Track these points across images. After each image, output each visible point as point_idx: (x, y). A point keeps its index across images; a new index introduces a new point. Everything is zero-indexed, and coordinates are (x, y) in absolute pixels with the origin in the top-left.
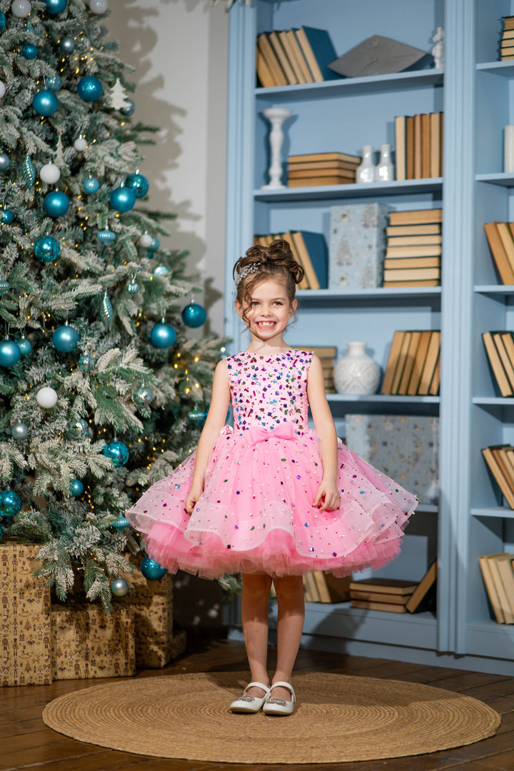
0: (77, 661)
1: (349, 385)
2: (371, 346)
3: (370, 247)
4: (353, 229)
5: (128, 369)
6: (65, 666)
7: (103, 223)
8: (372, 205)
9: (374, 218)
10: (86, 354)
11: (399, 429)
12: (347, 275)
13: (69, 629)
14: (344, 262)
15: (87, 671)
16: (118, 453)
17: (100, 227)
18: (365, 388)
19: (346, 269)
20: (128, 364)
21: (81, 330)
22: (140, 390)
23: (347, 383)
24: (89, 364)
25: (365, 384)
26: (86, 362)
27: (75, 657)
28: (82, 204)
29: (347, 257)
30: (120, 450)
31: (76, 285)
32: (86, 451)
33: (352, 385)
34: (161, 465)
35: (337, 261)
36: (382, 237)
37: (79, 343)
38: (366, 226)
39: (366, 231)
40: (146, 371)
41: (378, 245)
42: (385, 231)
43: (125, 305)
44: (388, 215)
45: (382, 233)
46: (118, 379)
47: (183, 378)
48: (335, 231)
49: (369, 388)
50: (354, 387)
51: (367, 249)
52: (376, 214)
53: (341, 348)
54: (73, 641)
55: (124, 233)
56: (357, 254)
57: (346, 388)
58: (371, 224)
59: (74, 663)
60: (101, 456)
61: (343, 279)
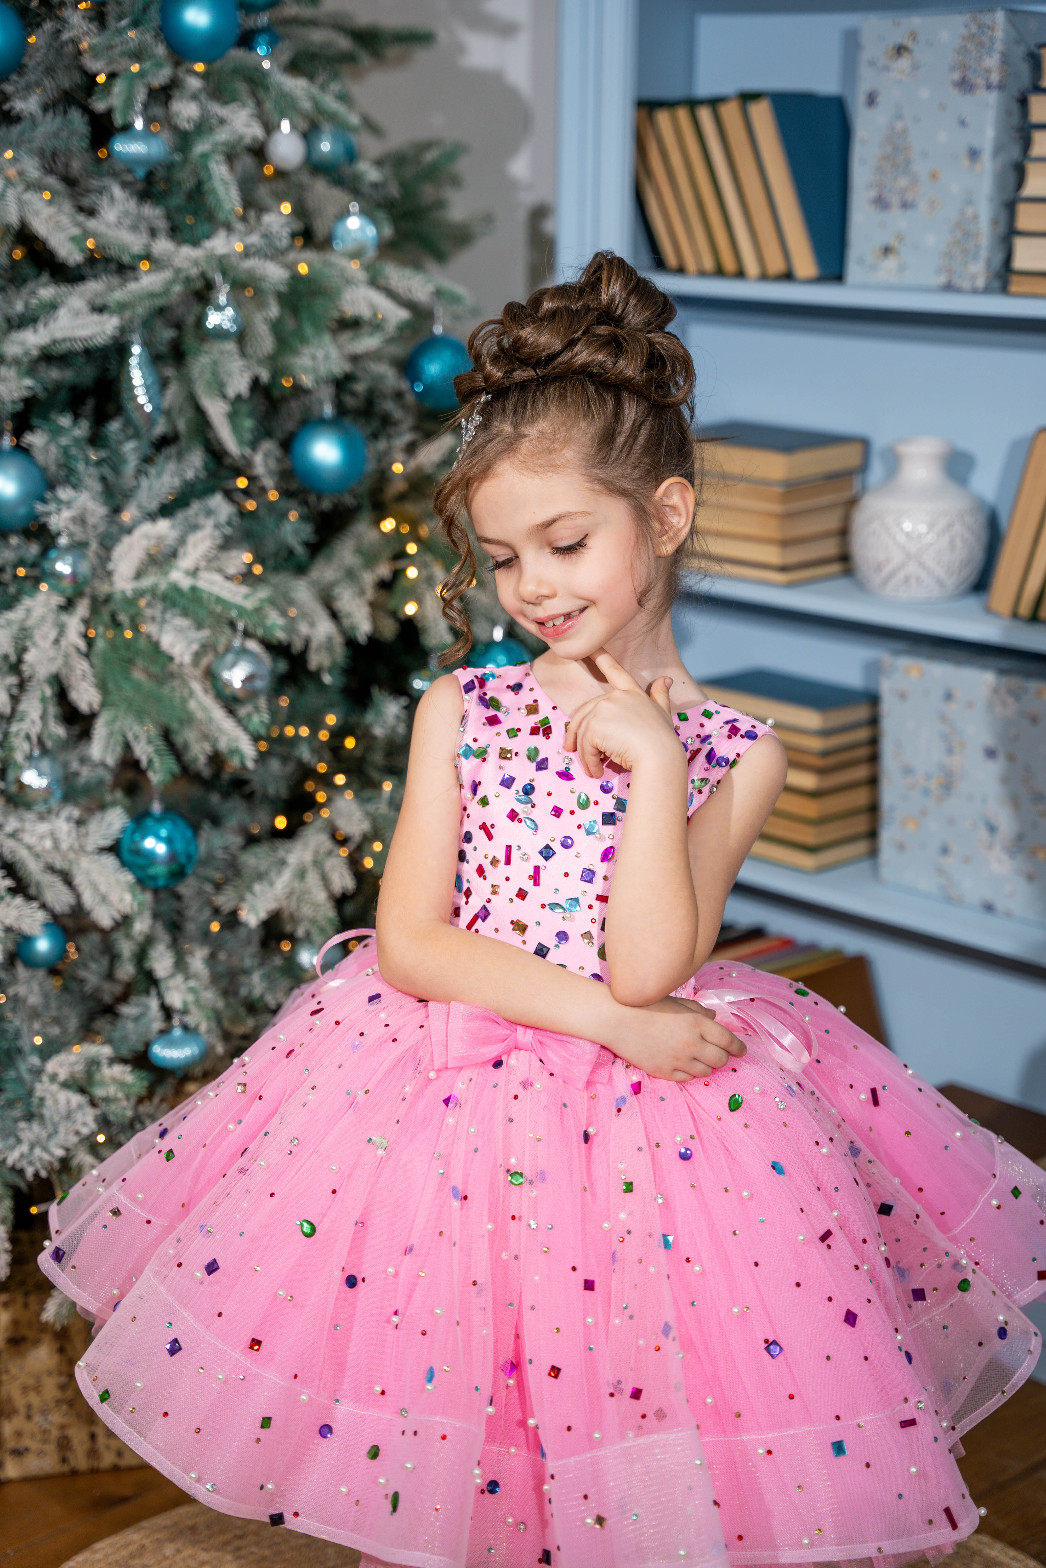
0: (62, 1427)
1: (892, 575)
2: (964, 443)
3: (974, 154)
4: (925, 94)
5: (194, 589)
6: (27, 1442)
7: (129, 103)
8: (986, 18)
9: (992, 62)
10: (63, 541)
11: (1034, 720)
12: (900, 238)
13: (37, 1342)
14: (895, 200)
15: (93, 1453)
16: (161, 849)
17: (118, 120)
18: (940, 583)
19: (898, 220)
20: (194, 573)
21: (65, 450)
22: (230, 658)
23: (885, 572)
24: (74, 575)
25: (940, 572)
26: (63, 567)
27: (56, 1418)
28: (93, 27)
29: (903, 182)
30: (169, 841)
31: (53, 307)
32: (64, 846)
33: (901, 575)
34: (316, 853)
35: (873, 194)
36: (1016, 119)
37: (40, 508)
38: (965, 85)
39: (964, 103)
40: (246, 597)
41: (998, 150)
42: (1023, 102)
43: (215, 363)
44: (1036, 51)
45: (1015, 107)
46: (168, 616)
47: (400, 564)
48: (872, 100)
49: (951, 582)
50: (907, 580)
51: (966, 162)
52: (999, 46)
53: (879, 442)
54: (50, 1373)
55: (211, 130)
56: (934, 176)
57: (885, 582)
58: (980, 82)
59: (55, 1433)
60: (110, 861)
61: (887, 251)
